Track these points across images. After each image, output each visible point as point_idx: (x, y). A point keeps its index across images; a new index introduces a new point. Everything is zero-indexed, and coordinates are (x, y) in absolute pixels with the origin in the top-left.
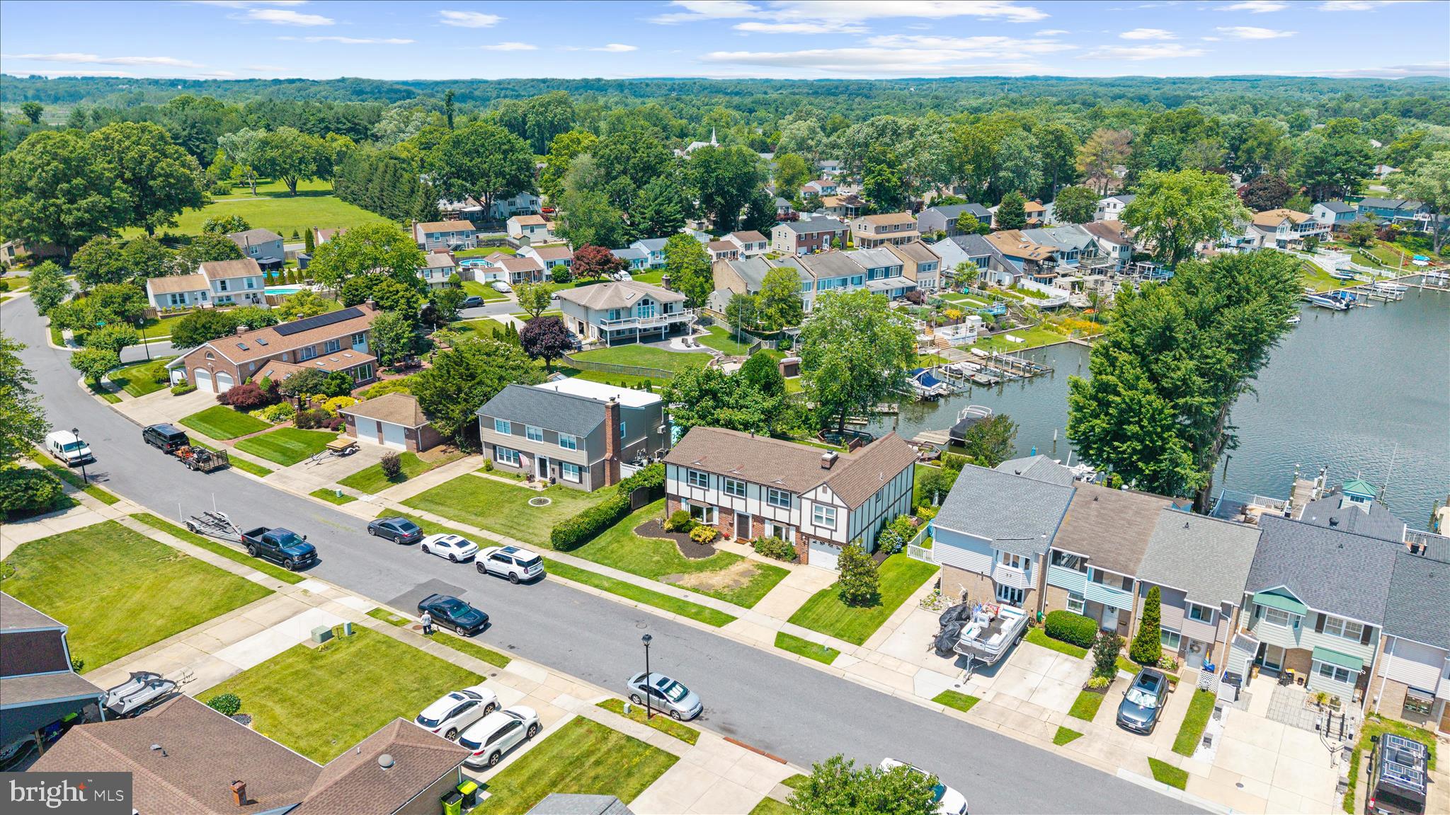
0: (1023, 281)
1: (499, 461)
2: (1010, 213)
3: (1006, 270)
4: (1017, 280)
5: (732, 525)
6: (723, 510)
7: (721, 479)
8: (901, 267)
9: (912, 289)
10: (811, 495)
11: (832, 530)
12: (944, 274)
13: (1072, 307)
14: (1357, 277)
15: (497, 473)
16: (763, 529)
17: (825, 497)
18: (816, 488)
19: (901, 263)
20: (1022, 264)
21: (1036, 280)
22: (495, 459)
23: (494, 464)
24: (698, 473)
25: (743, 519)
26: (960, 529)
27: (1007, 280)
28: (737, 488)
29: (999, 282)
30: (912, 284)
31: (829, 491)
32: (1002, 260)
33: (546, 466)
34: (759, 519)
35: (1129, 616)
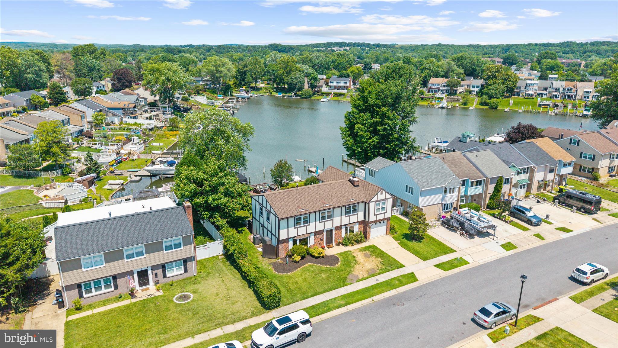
0: (124, 120)
1: (85, 296)
2: (57, 93)
3: (114, 115)
4: (122, 119)
5: (322, 240)
6: (316, 233)
7: (317, 214)
8: (69, 119)
9: (81, 131)
10: (375, 199)
11: (384, 213)
12: (90, 123)
13: (157, 127)
14: (215, 104)
16: (341, 233)
17: (381, 196)
18: (377, 194)
19: (68, 117)
20: (121, 111)
21: (131, 118)
22: (81, 296)
23: (82, 301)
24: (302, 217)
25: (330, 232)
26: (432, 186)
27: (116, 120)
28: (328, 214)
29: (112, 122)
30: (81, 128)
31: (384, 192)
32: (109, 110)
33: (147, 275)
34: (339, 228)
35: (479, 196)
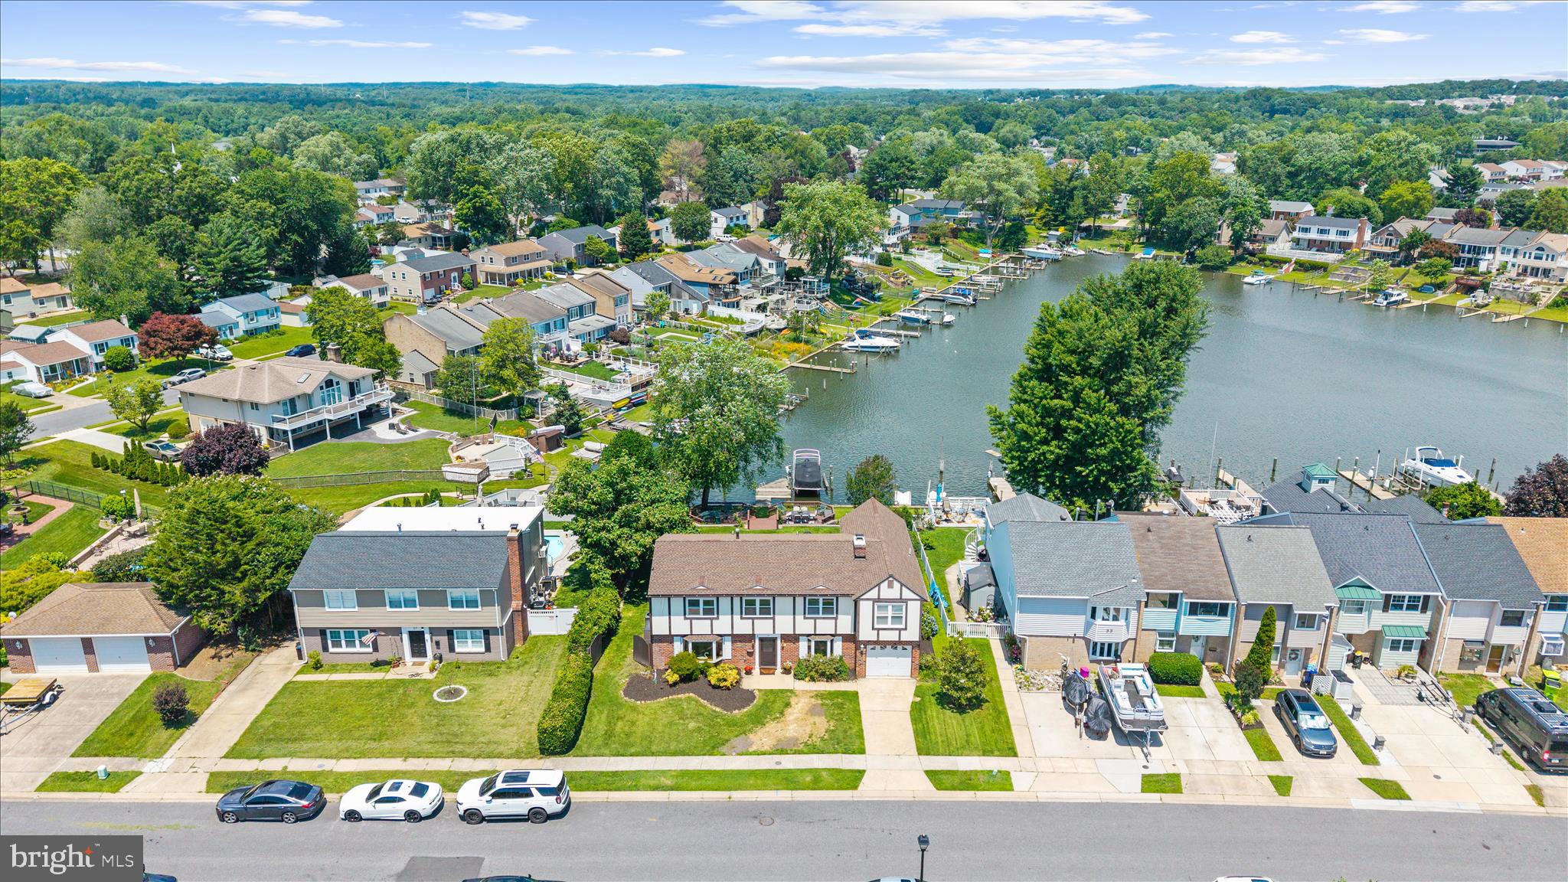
0: (710, 308)
1: (331, 650)
2: (635, 235)
3: (692, 297)
4: (705, 307)
5: (751, 654)
6: (736, 638)
7: (737, 601)
8: (594, 303)
9: (613, 328)
10: (873, 594)
11: (900, 630)
12: (636, 309)
13: (769, 330)
14: (956, 273)
15: (334, 668)
16: (797, 649)
17: (886, 592)
18: (879, 585)
19: (593, 299)
20: (707, 290)
21: (725, 305)
22: (325, 649)
23: (324, 657)
24: (701, 600)
25: (768, 643)
26: (1050, 593)
27: (695, 308)
28: (760, 605)
29: (687, 311)
30: (612, 322)
31: (896, 585)
32: (684, 286)
33: (423, 641)
34: (793, 638)
35: (1224, 641)
